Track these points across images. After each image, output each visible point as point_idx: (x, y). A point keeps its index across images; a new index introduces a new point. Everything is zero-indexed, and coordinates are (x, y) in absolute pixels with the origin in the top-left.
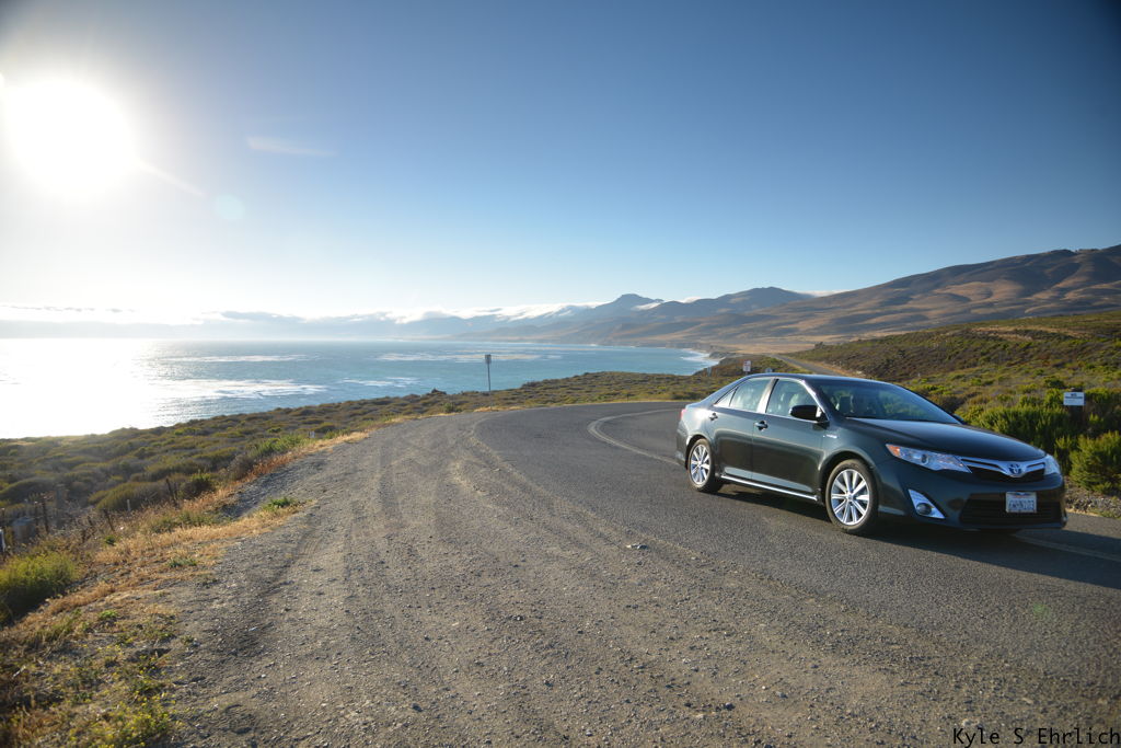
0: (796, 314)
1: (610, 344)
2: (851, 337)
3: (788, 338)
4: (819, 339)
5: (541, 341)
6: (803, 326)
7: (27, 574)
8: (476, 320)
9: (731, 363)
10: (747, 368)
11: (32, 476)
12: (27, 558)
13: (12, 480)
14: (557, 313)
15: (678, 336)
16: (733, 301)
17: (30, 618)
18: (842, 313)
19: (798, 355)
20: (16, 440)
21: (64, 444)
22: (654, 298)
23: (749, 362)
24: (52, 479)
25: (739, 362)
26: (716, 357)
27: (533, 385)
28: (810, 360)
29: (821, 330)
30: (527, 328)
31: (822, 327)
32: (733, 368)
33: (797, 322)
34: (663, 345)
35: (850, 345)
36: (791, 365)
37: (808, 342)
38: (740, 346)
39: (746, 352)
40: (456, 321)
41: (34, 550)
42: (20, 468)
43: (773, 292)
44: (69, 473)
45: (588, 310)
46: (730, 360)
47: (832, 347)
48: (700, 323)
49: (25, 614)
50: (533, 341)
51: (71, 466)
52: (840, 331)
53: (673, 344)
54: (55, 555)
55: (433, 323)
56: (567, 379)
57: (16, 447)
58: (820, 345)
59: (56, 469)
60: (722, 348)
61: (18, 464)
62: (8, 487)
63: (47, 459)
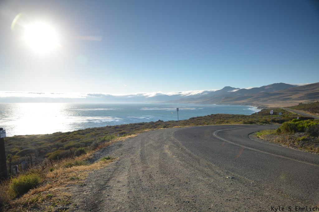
0: (291, 92)
1: (221, 104)
2: (314, 101)
3: (288, 101)
4: (300, 101)
5: (196, 103)
6: (294, 97)
7: (25, 180)
8: (174, 96)
9: (266, 110)
10: (271, 112)
11: (28, 148)
12: (25, 176)
13: (21, 149)
14: (202, 93)
15: (245, 101)
16: (266, 88)
17: (25, 196)
18: (310, 92)
19: (292, 107)
20: (23, 136)
21: (38, 137)
22: (236, 88)
23: (272, 111)
24: (34, 149)
25: (268, 110)
26: (260, 109)
27: (193, 118)
28: (297, 109)
29: (301, 98)
30: (191, 98)
31: (301, 97)
32: (267, 112)
33: (291, 95)
34: (240, 104)
35: (314, 104)
36: (289, 111)
37: (296, 103)
38: (269, 105)
39: (271, 107)
40: (166, 96)
41: (27, 173)
43: (282, 85)
44: (39, 147)
45: (213, 92)
46: (265, 109)
47: (306, 104)
48: (253, 96)
49: (23, 194)
50: (193, 103)
51: (40, 145)
52: (309, 98)
53: (244, 104)
54: (34, 175)
55: (159, 97)
56: (205, 116)
57: (23, 138)
58: (301, 104)
59: (35, 145)
60: (262, 105)
61: (24, 144)
62: (20, 151)
63: (33, 142)
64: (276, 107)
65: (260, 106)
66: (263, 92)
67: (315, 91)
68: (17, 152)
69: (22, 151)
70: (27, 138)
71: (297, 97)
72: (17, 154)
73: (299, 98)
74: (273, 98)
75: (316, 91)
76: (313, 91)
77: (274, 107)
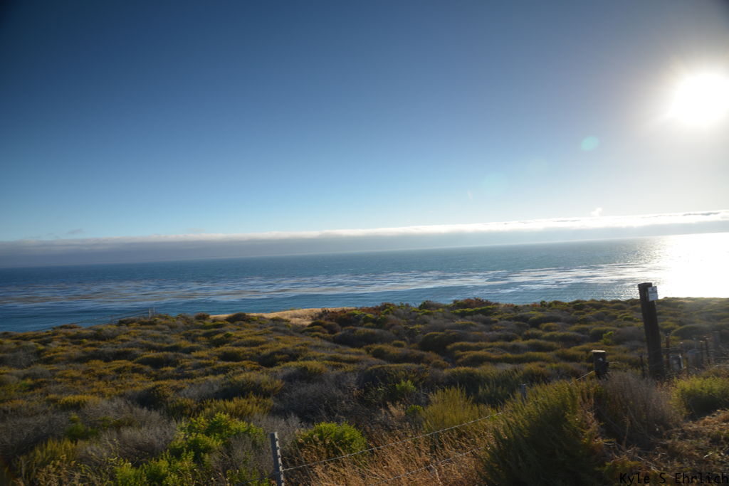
7: (702, 388)
11: (693, 323)
12: (702, 379)
13: (681, 324)
20: (681, 299)
21: (713, 303)
24: (707, 326)
41: (704, 373)
42: (686, 316)
44: (719, 324)
51: (719, 319)
54: (720, 380)
57: (682, 303)
59: (708, 319)
61: (684, 314)
62: (678, 328)
63: (702, 313)
68: (673, 329)
69: (682, 327)
70: (690, 303)
72: (673, 332)
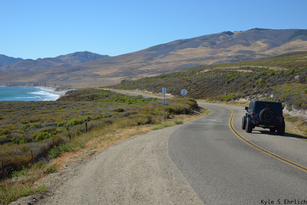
15: (32, 79)
29: (115, 75)
31: (115, 72)
43: (86, 54)
64: (84, 87)
65: (59, 87)
66: (59, 64)
67: (131, 64)
71: (110, 73)
73: (112, 74)
74: (76, 73)
75: (133, 64)
76: (129, 64)
77: (80, 88)
